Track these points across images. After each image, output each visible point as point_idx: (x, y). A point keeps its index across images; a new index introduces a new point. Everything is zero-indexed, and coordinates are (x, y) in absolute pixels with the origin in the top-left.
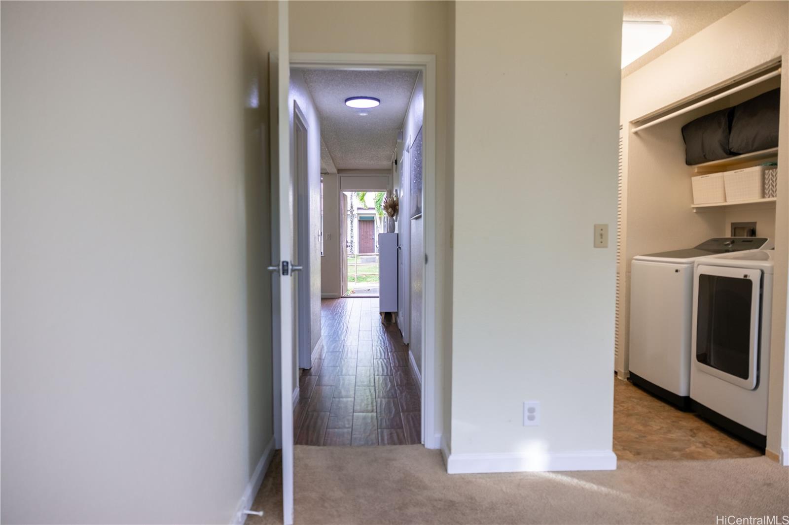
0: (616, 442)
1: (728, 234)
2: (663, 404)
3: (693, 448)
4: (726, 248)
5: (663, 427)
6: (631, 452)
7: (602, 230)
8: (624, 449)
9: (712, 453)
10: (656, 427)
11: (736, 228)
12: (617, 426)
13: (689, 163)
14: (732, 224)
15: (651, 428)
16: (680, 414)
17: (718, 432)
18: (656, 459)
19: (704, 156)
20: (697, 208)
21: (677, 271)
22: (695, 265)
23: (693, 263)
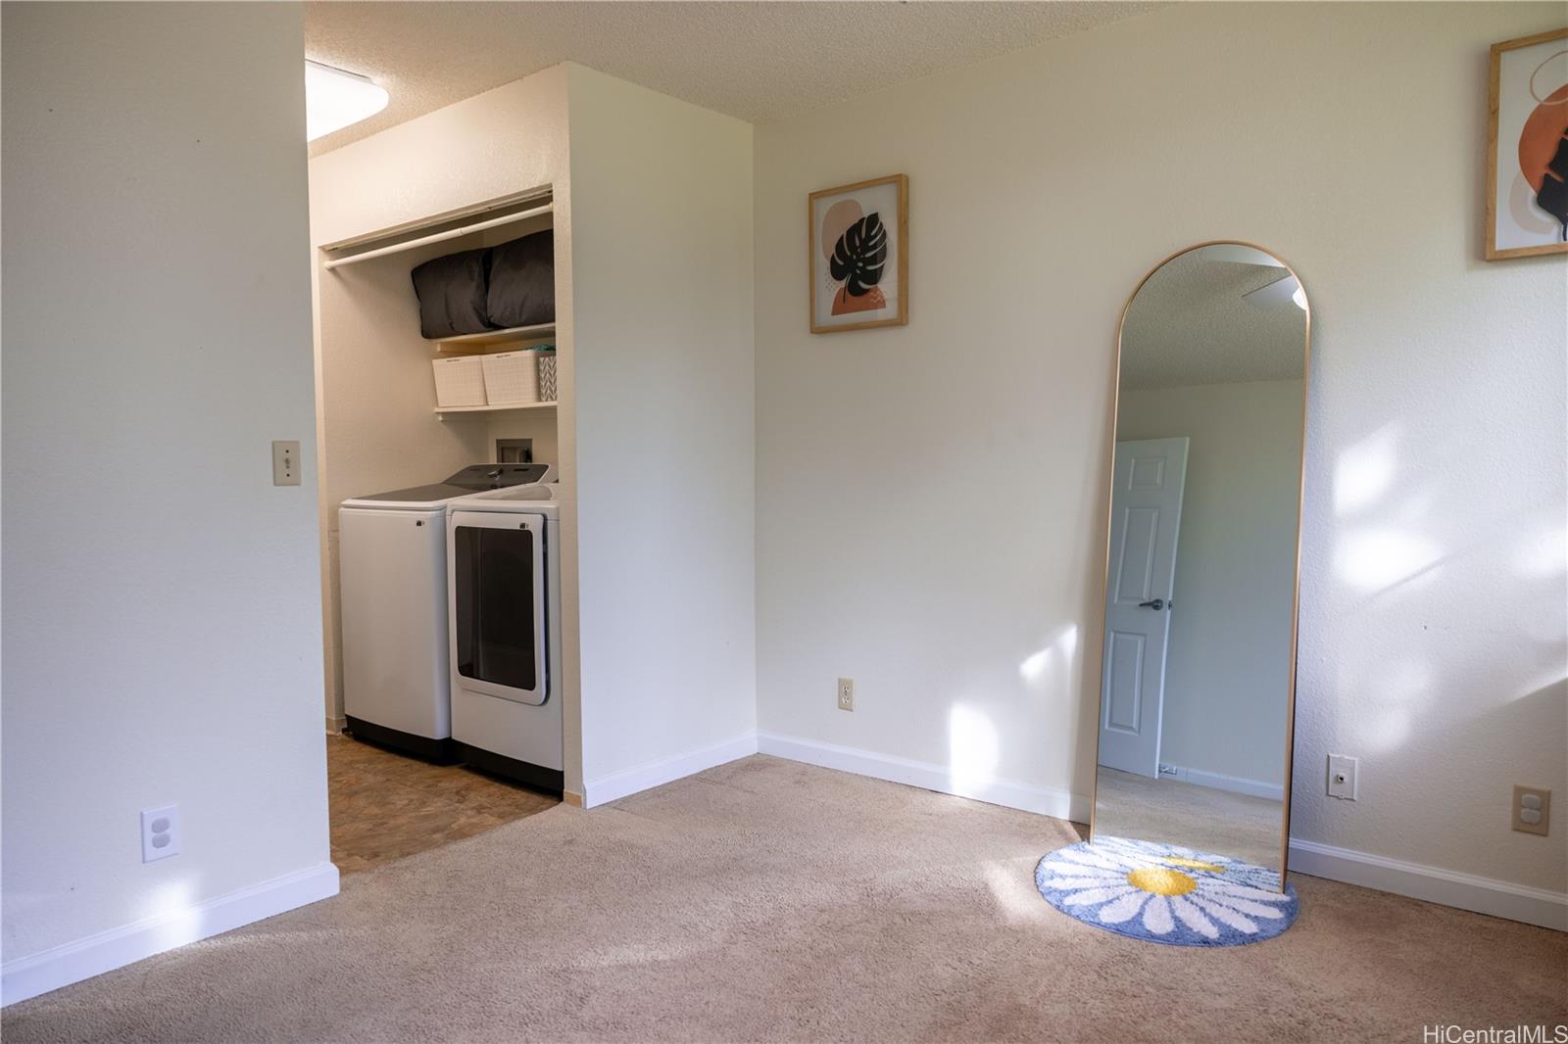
0: (334, 847)
1: (493, 459)
2: (409, 761)
3: (463, 820)
4: (491, 482)
5: (412, 800)
6: (362, 857)
7: (287, 451)
8: (350, 855)
9: (492, 820)
10: (400, 803)
11: (504, 448)
12: (337, 818)
13: (428, 333)
14: (498, 441)
15: (392, 806)
16: (437, 771)
17: (497, 785)
18: (405, 855)
19: (451, 324)
20: (443, 414)
21: (419, 524)
22: (448, 513)
23: (445, 507)
